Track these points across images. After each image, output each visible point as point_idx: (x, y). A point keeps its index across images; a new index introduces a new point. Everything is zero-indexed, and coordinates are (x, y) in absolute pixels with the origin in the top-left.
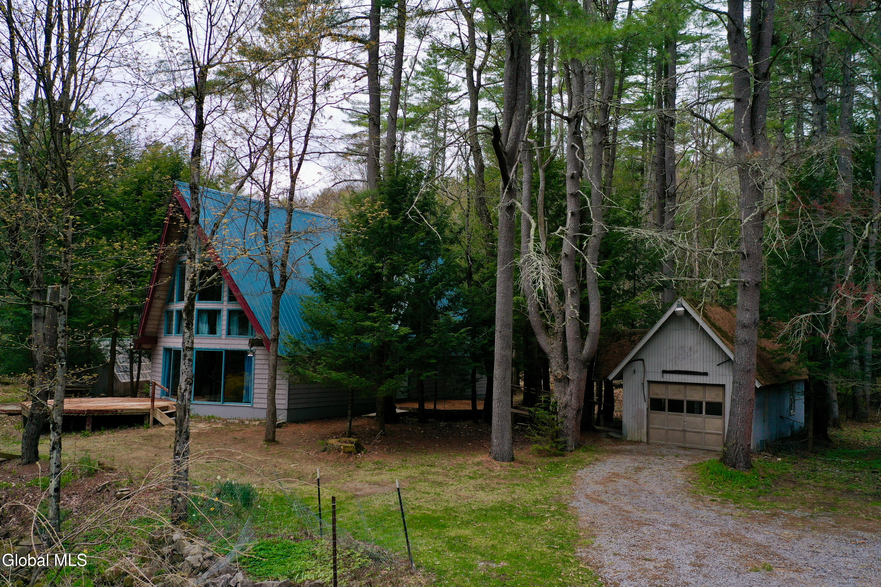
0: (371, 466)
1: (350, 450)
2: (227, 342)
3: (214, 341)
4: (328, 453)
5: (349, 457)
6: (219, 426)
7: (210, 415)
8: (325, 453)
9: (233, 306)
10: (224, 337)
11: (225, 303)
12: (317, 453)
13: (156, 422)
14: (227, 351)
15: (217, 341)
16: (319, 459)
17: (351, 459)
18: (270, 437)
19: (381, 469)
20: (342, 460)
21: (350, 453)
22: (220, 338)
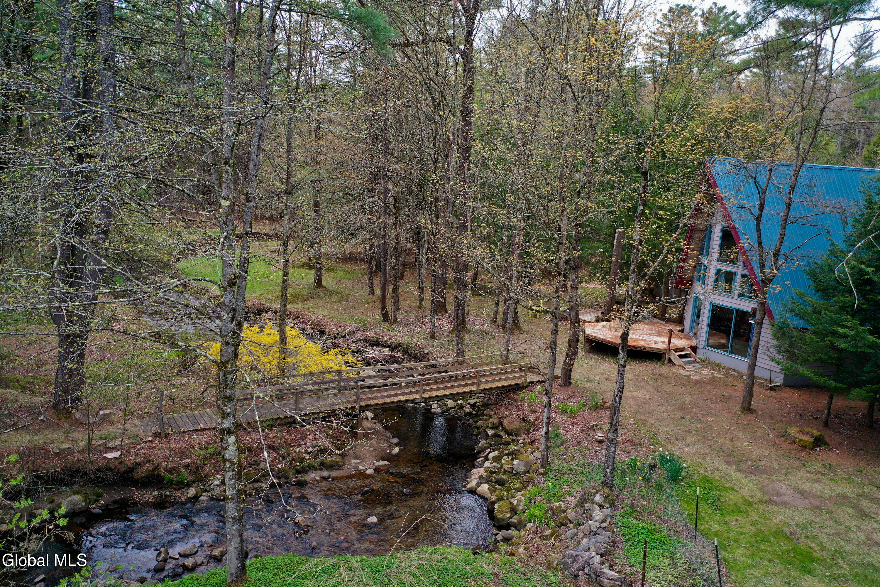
0: (818, 467)
1: (804, 444)
2: (739, 302)
3: (727, 299)
4: (785, 441)
5: (802, 451)
6: (720, 376)
7: (717, 362)
8: (783, 439)
9: (746, 272)
10: (736, 297)
11: (740, 268)
12: (777, 436)
13: (670, 361)
14: (737, 310)
15: (730, 300)
16: (775, 445)
17: (803, 454)
18: (746, 406)
19: (823, 474)
20: (794, 452)
21: (805, 447)
22: (733, 298)
